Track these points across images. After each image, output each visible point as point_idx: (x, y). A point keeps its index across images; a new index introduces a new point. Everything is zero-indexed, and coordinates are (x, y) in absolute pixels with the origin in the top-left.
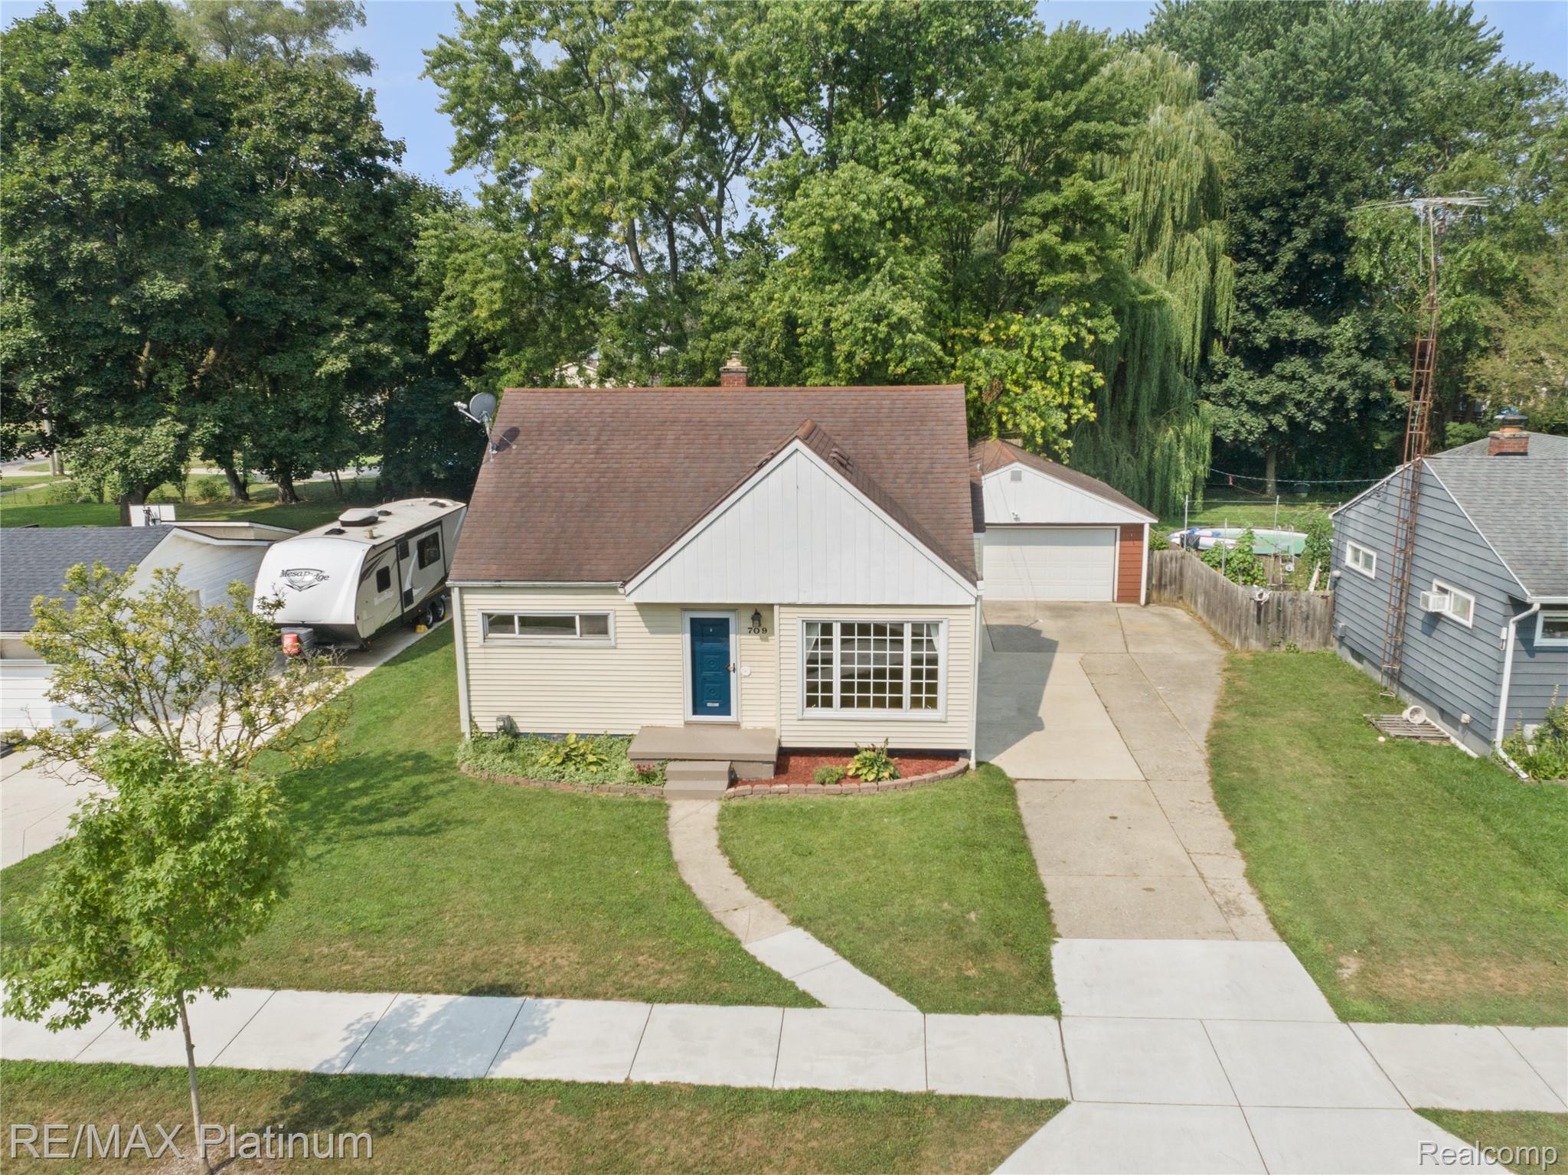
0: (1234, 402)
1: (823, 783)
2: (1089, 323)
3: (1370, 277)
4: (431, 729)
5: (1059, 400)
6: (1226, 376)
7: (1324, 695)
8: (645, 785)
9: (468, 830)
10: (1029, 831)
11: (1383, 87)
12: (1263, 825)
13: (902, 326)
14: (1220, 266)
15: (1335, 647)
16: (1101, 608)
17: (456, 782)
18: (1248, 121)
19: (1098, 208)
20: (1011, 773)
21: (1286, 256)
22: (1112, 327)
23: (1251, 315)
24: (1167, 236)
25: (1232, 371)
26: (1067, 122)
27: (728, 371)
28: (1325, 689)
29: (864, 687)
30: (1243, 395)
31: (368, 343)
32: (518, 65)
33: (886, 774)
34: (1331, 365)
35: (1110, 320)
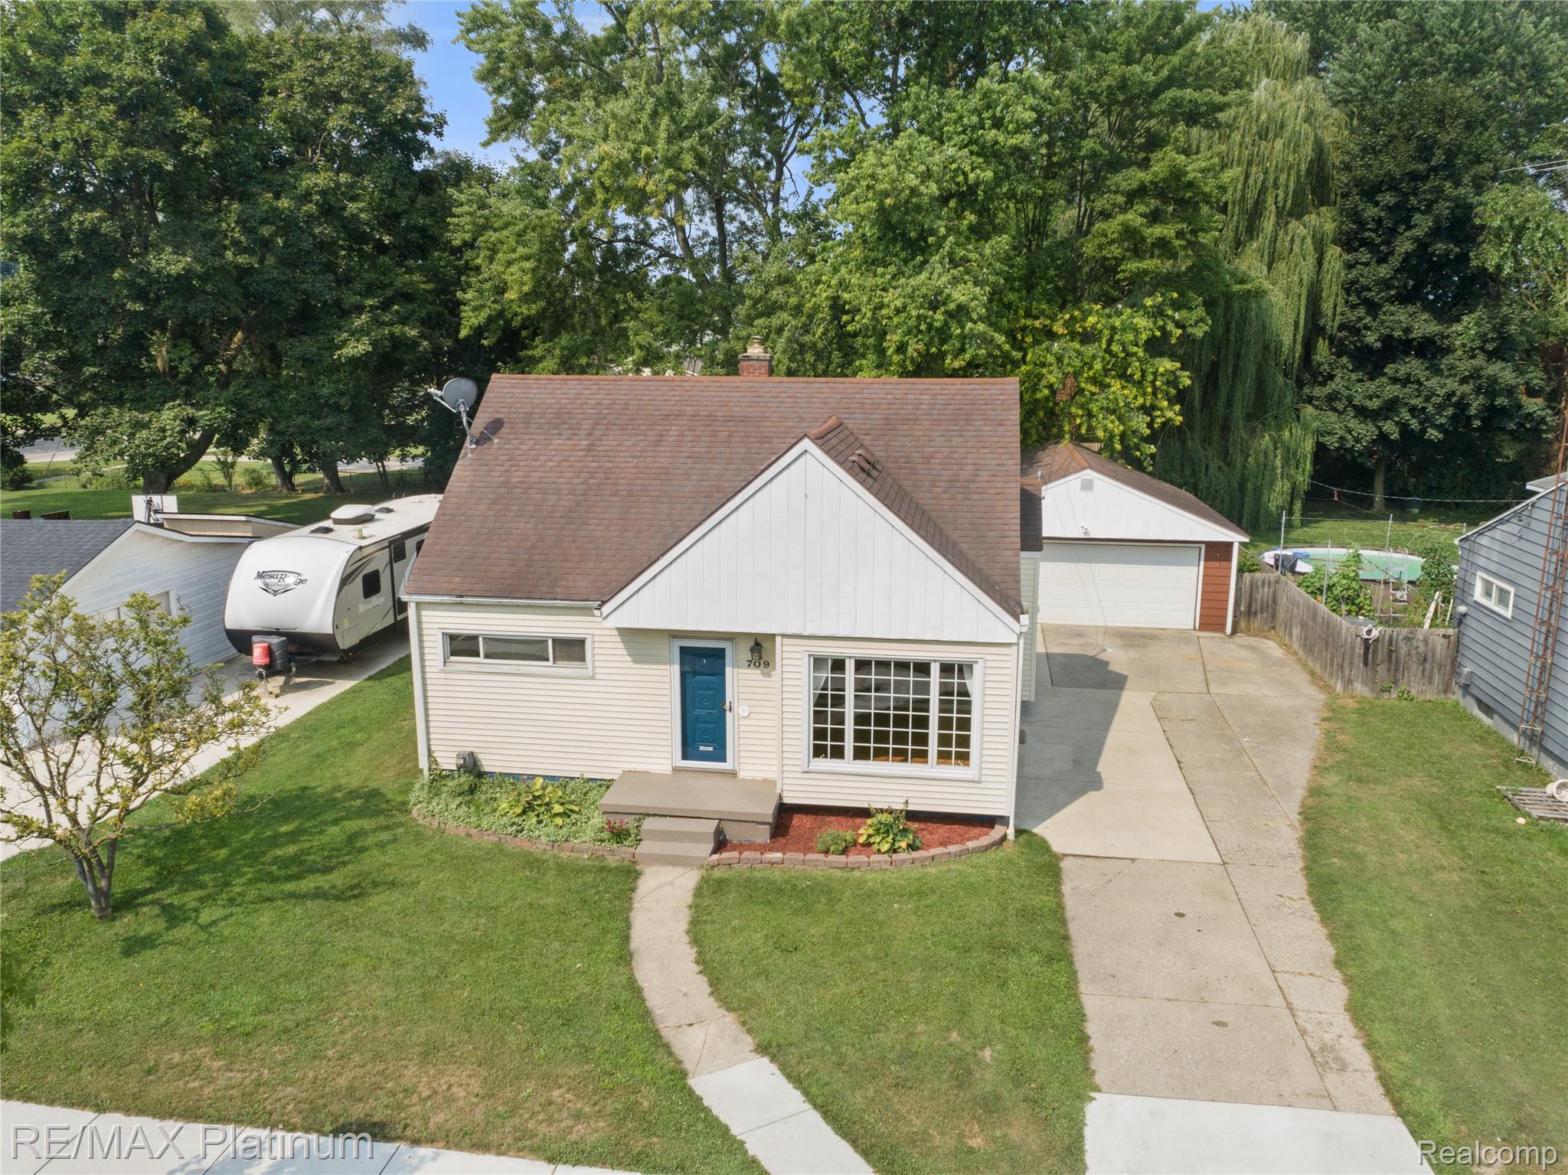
0: (1340, 406)
1: (827, 852)
2: (1177, 316)
3: (1499, 268)
5: (1141, 400)
6: (1331, 377)
7: (1447, 757)
8: (615, 846)
10: (1073, 929)
11: (1520, 60)
12: (1372, 936)
13: (961, 313)
14: (1328, 256)
15: (1457, 695)
16: (1180, 637)
17: (401, 830)
18: (1366, 98)
19: (1191, 184)
20: (1057, 847)
21: (1404, 245)
22: (1202, 320)
23: (1361, 311)
24: (1268, 224)
25: (1338, 372)
26: (1161, 88)
27: (748, 358)
28: (1447, 749)
29: (882, 737)
30: (1350, 399)
31: (393, 324)
32: (558, 29)
33: (903, 844)
34: (1452, 368)
35: (1201, 312)
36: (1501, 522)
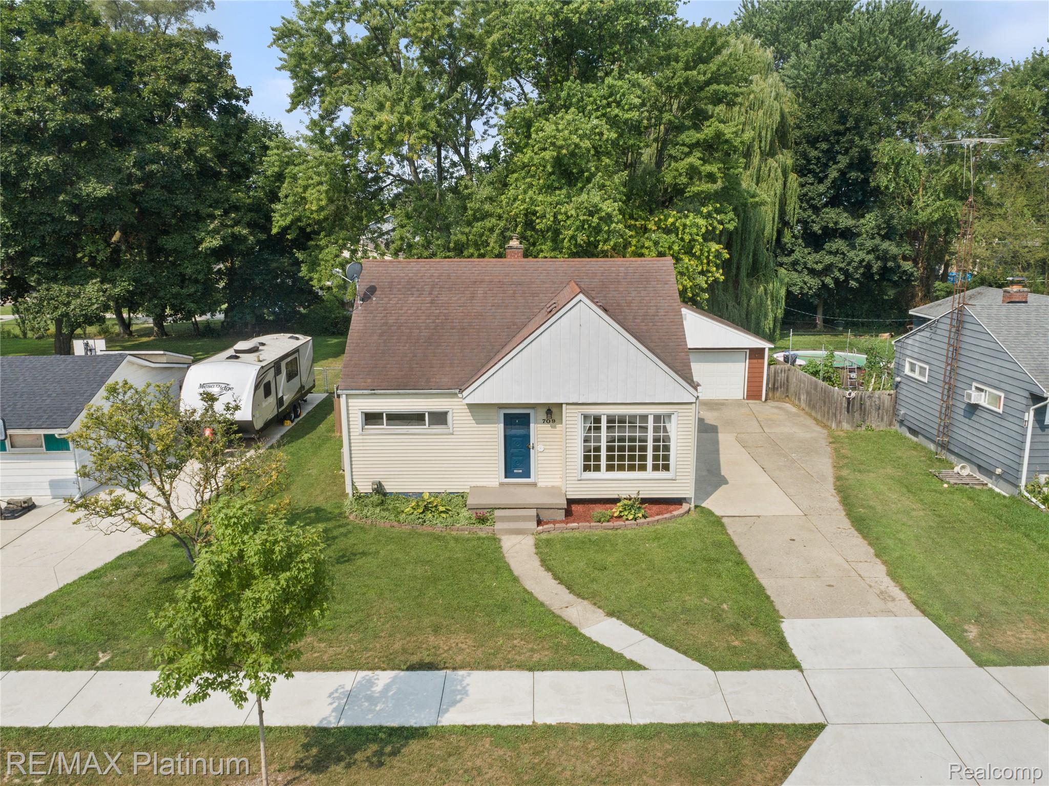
0: (800, 269)
1: (599, 521)
2: (719, 217)
3: (887, 187)
4: (318, 492)
5: (700, 268)
6: (793, 251)
7: (900, 458)
8: (482, 526)
9: (370, 559)
10: (741, 550)
11: (890, 66)
12: (890, 542)
13: (608, 218)
14: (789, 179)
15: (896, 427)
16: (737, 403)
17: (349, 527)
18: (806, 86)
19: (727, 141)
20: (718, 512)
21: (833, 174)
22: (733, 220)
23: (810, 212)
24: (756, 160)
25: (797, 249)
26: (708, 83)
27: (511, 248)
28: (899, 454)
29: (622, 458)
30: (805, 263)
31: (233, 227)
32: (336, 39)
33: (640, 515)
34: (862, 245)
35: (731, 215)
36: (919, 331)
